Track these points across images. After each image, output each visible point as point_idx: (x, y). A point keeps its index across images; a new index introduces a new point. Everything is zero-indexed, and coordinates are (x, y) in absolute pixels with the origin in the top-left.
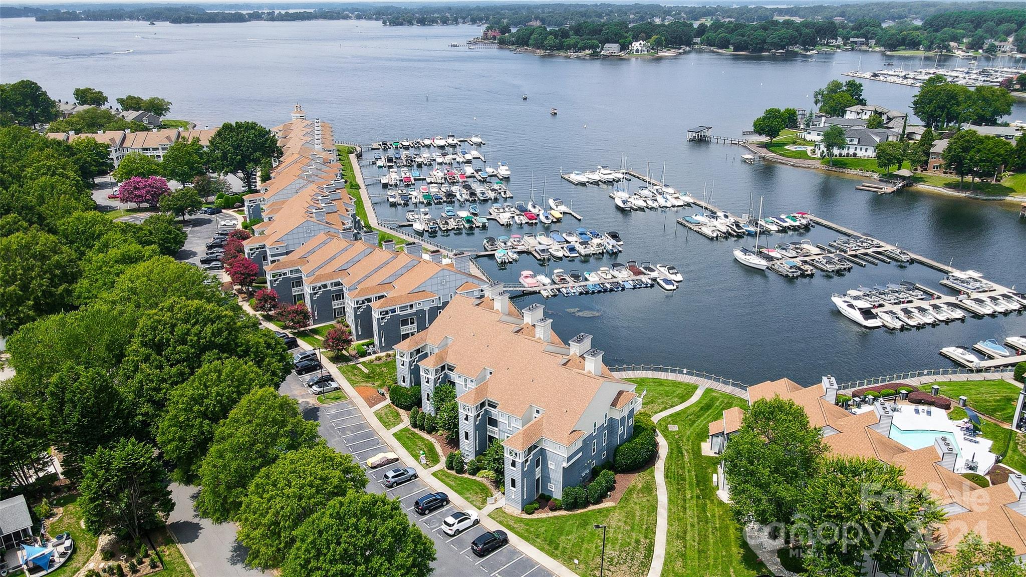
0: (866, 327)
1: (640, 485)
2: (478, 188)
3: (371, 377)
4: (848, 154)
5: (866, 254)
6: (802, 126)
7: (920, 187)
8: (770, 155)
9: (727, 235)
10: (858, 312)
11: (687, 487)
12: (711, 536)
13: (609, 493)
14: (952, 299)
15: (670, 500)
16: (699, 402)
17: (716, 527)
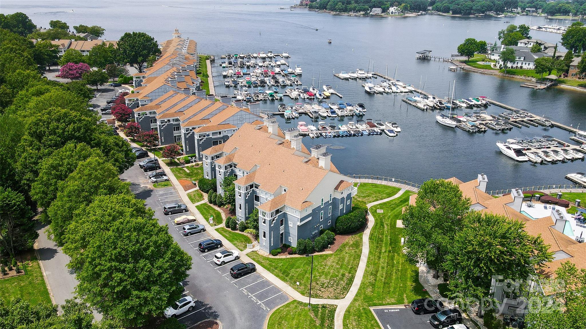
0: (517, 161)
1: (352, 243)
2: (281, 79)
3: (190, 175)
4: (517, 67)
5: (523, 121)
6: (489, 52)
7: (563, 86)
8: (467, 67)
9: (434, 108)
10: (513, 151)
11: (383, 245)
12: (394, 274)
13: (329, 246)
14: (578, 147)
15: (370, 252)
16: (400, 197)
17: (399, 270)
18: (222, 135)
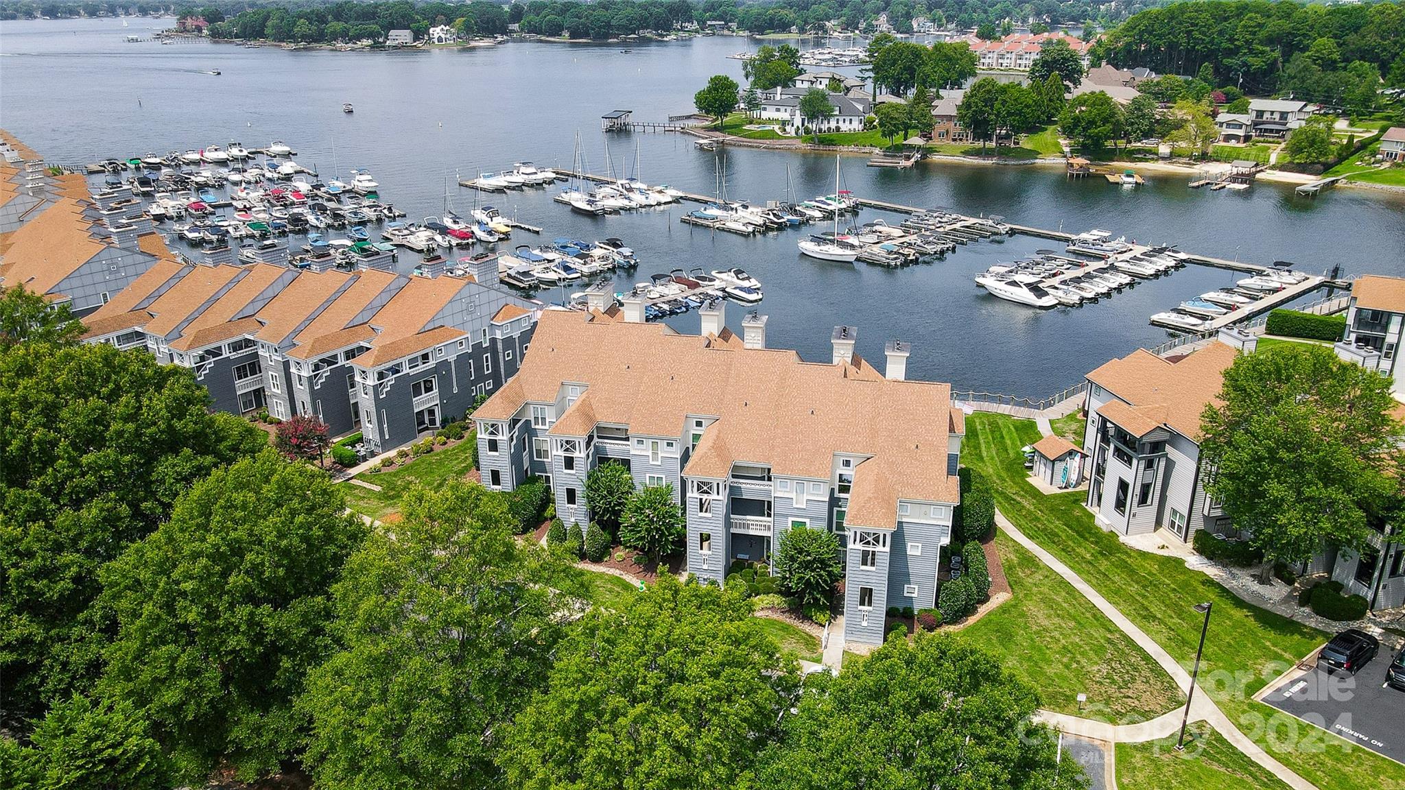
0: (1041, 308)
1: (1013, 557)
3: (394, 497)
4: (829, 129)
5: (956, 230)
8: (725, 138)
9: (766, 229)
10: (1025, 289)
11: (1071, 544)
14: (1101, 264)
18: (432, 363)
